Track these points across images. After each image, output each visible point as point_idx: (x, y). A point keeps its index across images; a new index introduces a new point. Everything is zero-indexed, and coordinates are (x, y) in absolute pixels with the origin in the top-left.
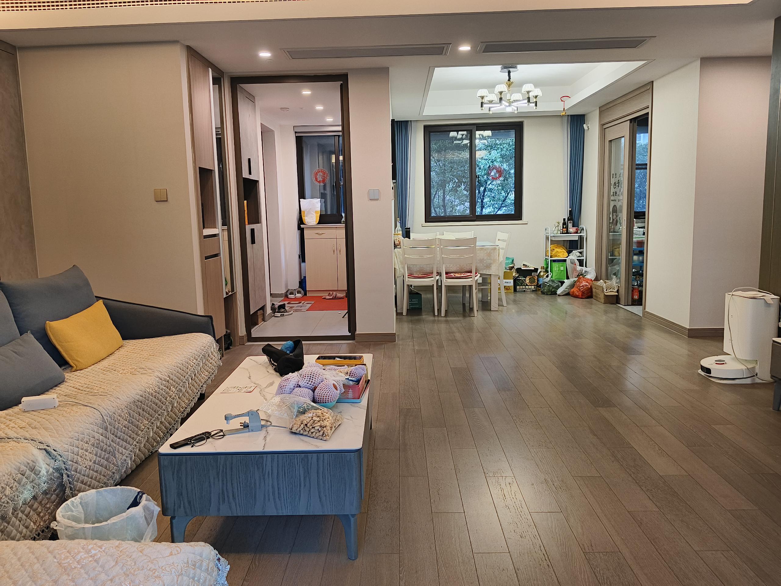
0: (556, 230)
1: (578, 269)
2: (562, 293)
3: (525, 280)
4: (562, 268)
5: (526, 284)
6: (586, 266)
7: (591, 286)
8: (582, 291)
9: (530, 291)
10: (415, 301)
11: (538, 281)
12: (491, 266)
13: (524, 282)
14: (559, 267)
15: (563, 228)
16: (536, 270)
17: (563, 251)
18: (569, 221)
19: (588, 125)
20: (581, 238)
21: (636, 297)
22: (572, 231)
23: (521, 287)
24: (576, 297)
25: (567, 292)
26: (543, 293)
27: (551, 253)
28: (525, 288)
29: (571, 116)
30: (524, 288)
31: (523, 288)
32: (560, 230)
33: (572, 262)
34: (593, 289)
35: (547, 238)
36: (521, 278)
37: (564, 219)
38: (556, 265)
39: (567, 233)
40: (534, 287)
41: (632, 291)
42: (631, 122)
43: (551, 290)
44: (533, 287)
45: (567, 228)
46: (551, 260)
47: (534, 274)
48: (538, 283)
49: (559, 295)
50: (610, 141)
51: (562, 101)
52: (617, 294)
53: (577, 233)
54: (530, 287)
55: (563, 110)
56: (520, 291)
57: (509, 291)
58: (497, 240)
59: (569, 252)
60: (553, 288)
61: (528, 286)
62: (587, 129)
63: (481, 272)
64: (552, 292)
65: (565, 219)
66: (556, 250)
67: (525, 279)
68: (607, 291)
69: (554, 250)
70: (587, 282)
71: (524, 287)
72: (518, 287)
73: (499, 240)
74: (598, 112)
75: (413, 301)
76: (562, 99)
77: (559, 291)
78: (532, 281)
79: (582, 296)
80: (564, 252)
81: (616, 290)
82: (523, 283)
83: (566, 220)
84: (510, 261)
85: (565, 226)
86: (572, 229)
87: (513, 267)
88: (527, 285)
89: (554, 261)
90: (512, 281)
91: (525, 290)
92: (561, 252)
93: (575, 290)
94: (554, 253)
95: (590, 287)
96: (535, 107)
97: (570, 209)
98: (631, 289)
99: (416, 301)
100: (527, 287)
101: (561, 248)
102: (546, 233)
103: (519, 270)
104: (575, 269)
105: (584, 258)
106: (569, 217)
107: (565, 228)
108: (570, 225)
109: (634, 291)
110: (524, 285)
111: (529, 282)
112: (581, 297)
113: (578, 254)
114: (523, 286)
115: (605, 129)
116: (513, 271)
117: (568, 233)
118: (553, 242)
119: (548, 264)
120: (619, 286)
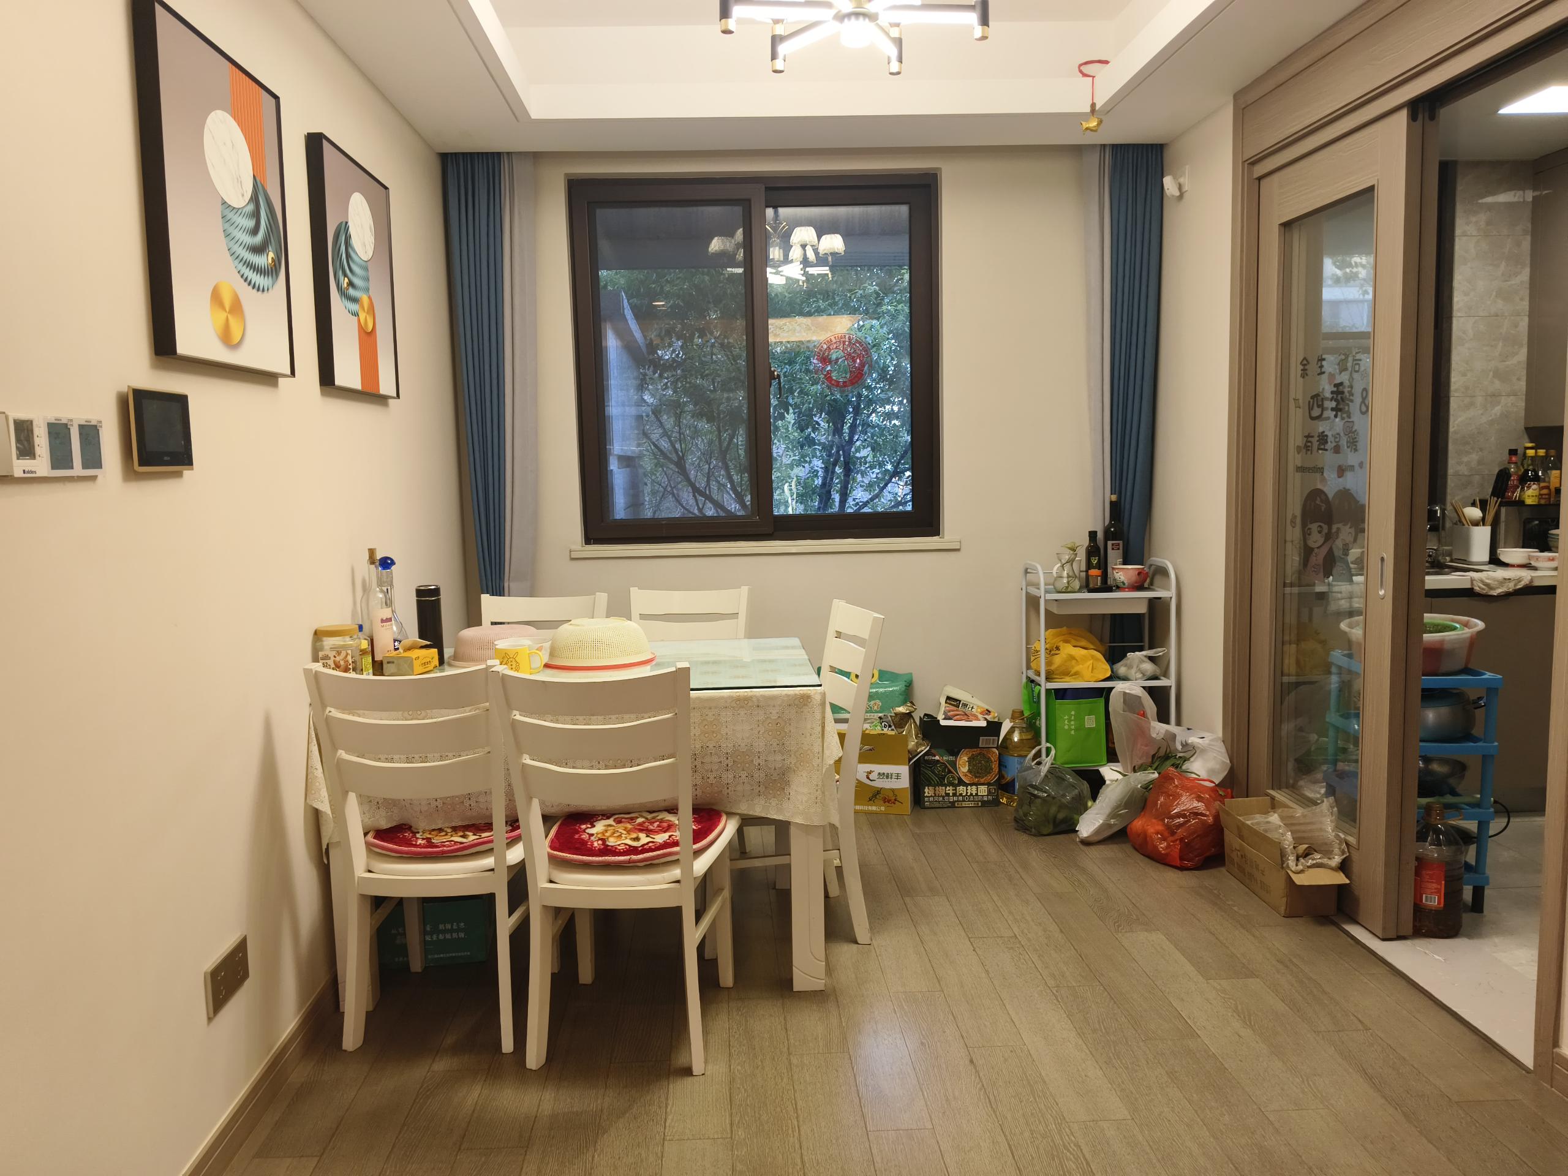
0: (1065, 574)
1: (1154, 735)
2: (1098, 831)
3: (954, 764)
4: (1090, 722)
5: (960, 780)
6: (1179, 723)
7: (1217, 817)
8: (1182, 840)
9: (971, 804)
10: (451, 931)
11: (1002, 765)
12: (788, 783)
13: (950, 772)
14: (1079, 719)
15: (1089, 566)
16: (994, 727)
17: (1093, 657)
18: (1110, 543)
19: (1181, 180)
20: (1157, 607)
21: (1433, 901)
22: (1123, 578)
23: (941, 790)
24: (1160, 860)
25: (1116, 829)
26: (1022, 825)
27: (1049, 663)
28: (954, 795)
29: (1116, 148)
30: (951, 793)
31: (948, 795)
32: (1077, 572)
33: (1130, 701)
34: (1226, 832)
35: (1032, 602)
36: (937, 758)
37: (1093, 535)
38: (1068, 714)
39: (1106, 588)
40: (989, 791)
41: (1418, 872)
42: (1413, 117)
43: (1055, 818)
44: (983, 790)
45: (1103, 566)
46: (1048, 691)
47: (988, 742)
48: (1001, 776)
49: (1086, 843)
50: (1287, 226)
51: (1085, 75)
52: (1341, 879)
53: (1139, 587)
54: (973, 790)
55: (1088, 110)
56: (937, 805)
57: (896, 809)
58: (831, 633)
59: (1114, 656)
60: (1062, 807)
61: (966, 785)
62: (1177, 194)
63: (744, 808)
64: (1055, 822)
65: (1096, 532)
66: (1068, 650)
67: (951, 758)
68: (1300, 867)
69: (1058, 648)
70: (1199, 799)
71: (950, 790)
72: (928, 791)
73: (839, 635)
74: (1227, 116)
75: (444, 932)
76: (1086, 69)
77: (1089, 824)
78: (978, 769)
79: (1181, 859)
80: (1097, 660)
81: (1337, 860)
82: (945, 776)
83: (1100, 535)
84: (897, 688)
85: (1095, 561)
86: (1123, 573)
87: (909, 715)
88: (961, 783)
89: (1061, 694)
90: (904, 770)
91: (954, 802)
92: (1084, 659)
93: (1146, 825)
94: (1058, 660)
95: (1210, 820)
96: (978, 31)
97: (1114, 498)
98: (1413, 864)
99: (458, 930)
100: (961, 789)
101: (1084, 643)
102: (1028, 585)
103: (930, 728)
104: (1141, 732)
105: (1170, 682)
106: (1110, 525)
107: (1098, 566)
108: (1114, 556)
109: (1426, 873)
110: (951, 784)
111: (969, 771)
112: (1178, 863)
113: (1149, 667)
114: (946, 786)
115: (1260, 179)
116: (910, 731)
117: (1109, 589)
118: (1054, 621)
119: (1038, 702)
120: (1352, 840)
